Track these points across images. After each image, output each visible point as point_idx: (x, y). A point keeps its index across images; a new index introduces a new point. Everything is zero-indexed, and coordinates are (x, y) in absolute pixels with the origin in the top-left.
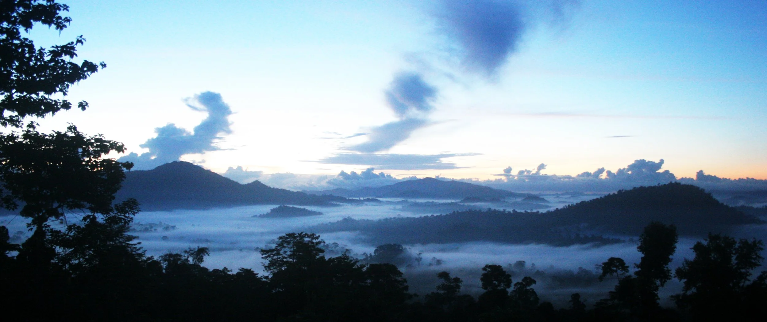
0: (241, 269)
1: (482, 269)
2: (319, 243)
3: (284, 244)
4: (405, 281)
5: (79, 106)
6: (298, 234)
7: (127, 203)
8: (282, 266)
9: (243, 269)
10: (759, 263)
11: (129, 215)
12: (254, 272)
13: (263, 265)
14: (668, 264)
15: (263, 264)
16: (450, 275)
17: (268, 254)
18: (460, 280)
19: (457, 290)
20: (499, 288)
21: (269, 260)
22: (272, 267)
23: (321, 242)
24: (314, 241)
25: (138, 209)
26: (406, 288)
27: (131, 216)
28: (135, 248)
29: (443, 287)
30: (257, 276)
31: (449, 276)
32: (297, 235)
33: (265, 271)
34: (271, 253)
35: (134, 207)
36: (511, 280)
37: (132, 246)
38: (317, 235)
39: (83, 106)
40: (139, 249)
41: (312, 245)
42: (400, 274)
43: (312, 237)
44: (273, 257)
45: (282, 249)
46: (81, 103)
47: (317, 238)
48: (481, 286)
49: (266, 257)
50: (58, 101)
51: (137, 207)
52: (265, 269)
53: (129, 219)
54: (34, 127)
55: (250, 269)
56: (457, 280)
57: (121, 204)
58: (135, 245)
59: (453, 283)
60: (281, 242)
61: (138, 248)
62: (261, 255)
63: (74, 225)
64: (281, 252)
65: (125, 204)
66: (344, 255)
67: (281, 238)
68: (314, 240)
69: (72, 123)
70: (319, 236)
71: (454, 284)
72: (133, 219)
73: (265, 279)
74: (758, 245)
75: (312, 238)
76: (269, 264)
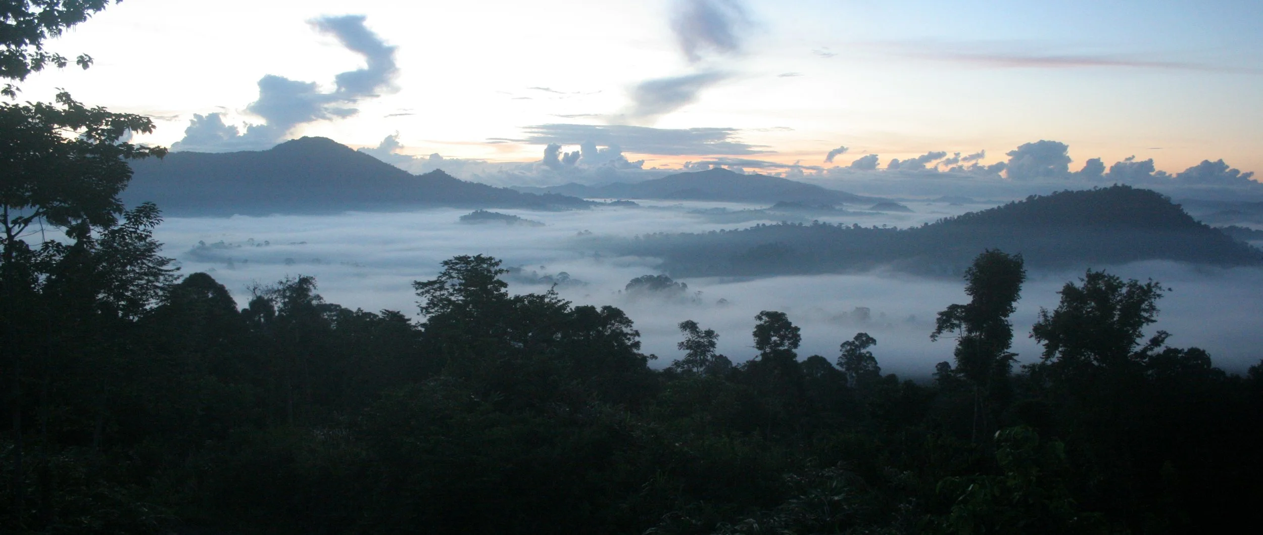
0: (384, 311)
1: (755, 317)
2: (501, 271)
3: (452, 273)
4: (637, 334)
5: (78, 62)
6: (474, 257)
7: (143, 209)
8: (447, 306)
9: (386, 310)
10: (1153, 319)
11: (145, 226)
12: (404, 316)
13: (418, 306)
14: (1008, 316)
15: (418, 304)
16: (698, 325)
17: (425, 289)
18: (715, 334)
19: (712, 349)
20: (781, 348)
21: (428, 297)
22: (432, 309)
23: (503, 270)
24: (493, 269)
25: (157, 219)
26: (637, 345)
27: (149, 228)
28: (172, 276)
29: (688, 345)
30: (408, 322)
31: (697, 328)
32: (472, 259)
33: (421, 315)
34: (430, 287)
35: (151, 215)
36: (799, 336)
37: (168, 273)
38: (497, 260)
39: (84, 62)
40: (178, 278)
41: (489, 274)
42: (628, 322)
43: (489, 262)
44: (434, 293)
45: (448, 280)
46: (81, 57)
47: (497, 264)
48: (754, 344)
49: (423, 293)
50: (45, 55)
51: (158, 215)
52: (420, 312)
53: (146, 234)
54: (13, 94)
55: (398, 312)
56: (709, 333)
57: (133, 211)
58: (172, 271)
59: (703, 337)
60: (446, 270)
61: (175, 277)
62: (414, 289)
63: (53, 241)
64: (447, 286)
65: (139, 210)
66: (552, 292)
67: (446, 263)
68: (492, 267)
69: (63, 89)
70: (500, 261)
71: (705, 340)
72: (151, 233)
73: (421, 327)
74: (1154, 289)
75: (489, 264)
76: (428, 304)
